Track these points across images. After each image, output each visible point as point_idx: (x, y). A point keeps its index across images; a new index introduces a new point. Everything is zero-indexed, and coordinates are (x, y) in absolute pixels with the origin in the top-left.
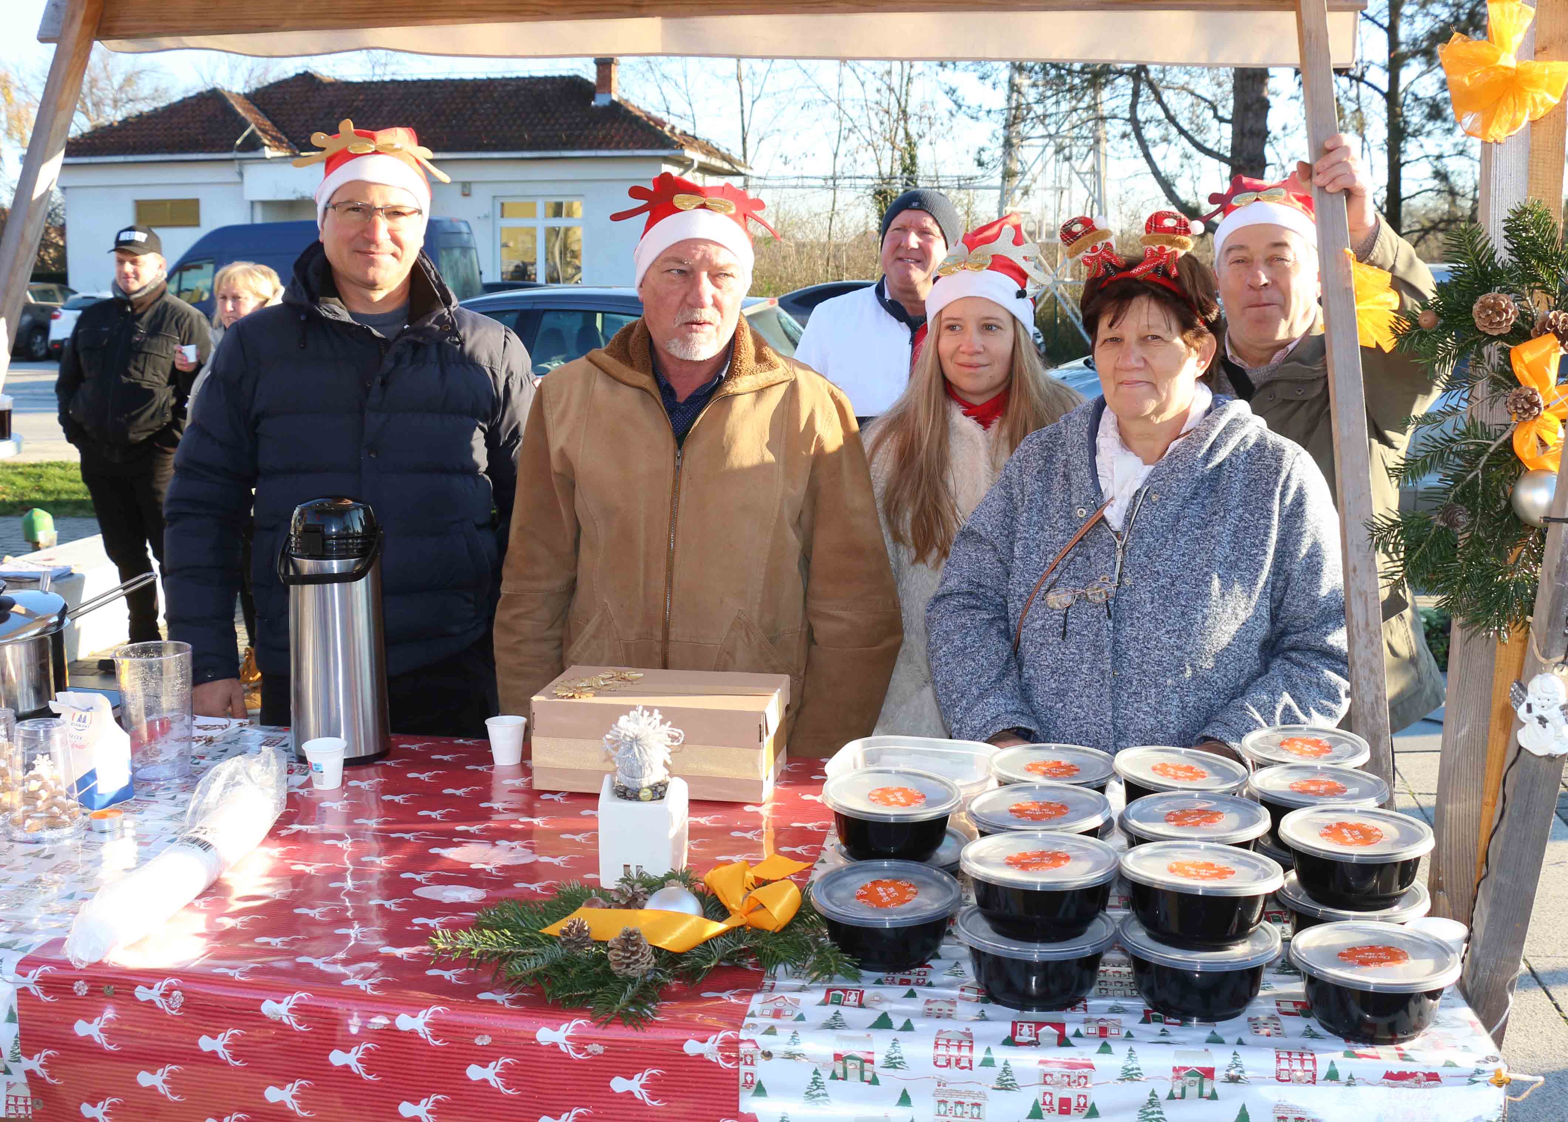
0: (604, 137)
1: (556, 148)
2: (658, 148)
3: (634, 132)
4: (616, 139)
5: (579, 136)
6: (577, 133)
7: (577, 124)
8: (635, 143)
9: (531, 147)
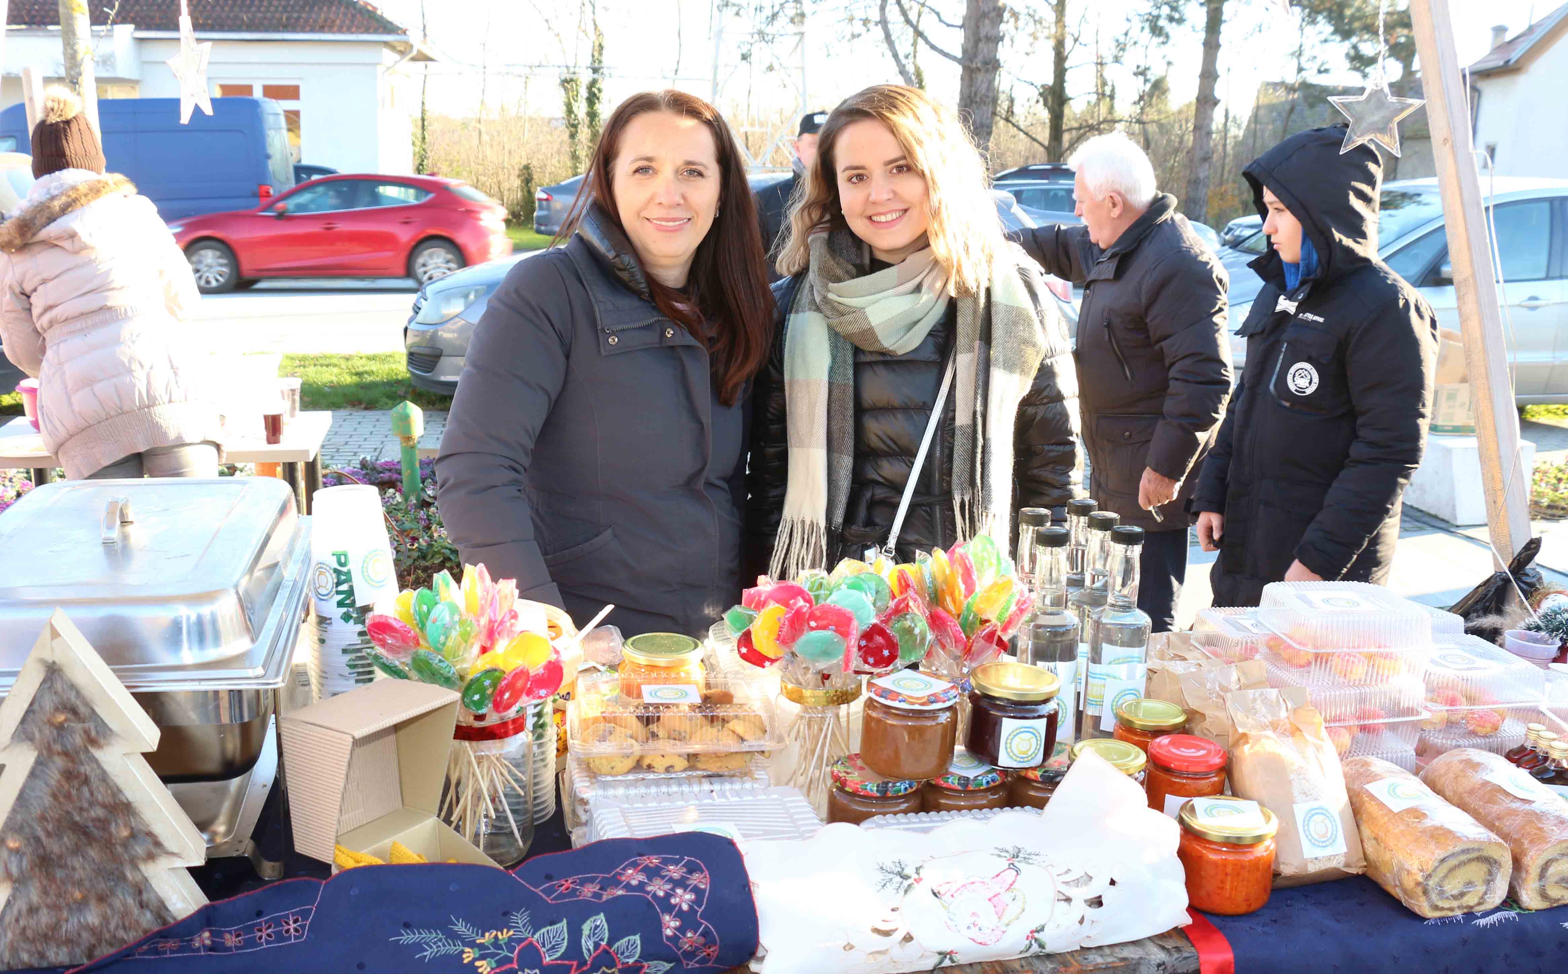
0: (325, 21)
1: (276, 30)
2: (382, 33)
3: (353, 16)
4: (338, 22)
5: (298, 19)
6: (295, 15)
7: (293, 7)
8: (358, 27)
9: (249, 28)
